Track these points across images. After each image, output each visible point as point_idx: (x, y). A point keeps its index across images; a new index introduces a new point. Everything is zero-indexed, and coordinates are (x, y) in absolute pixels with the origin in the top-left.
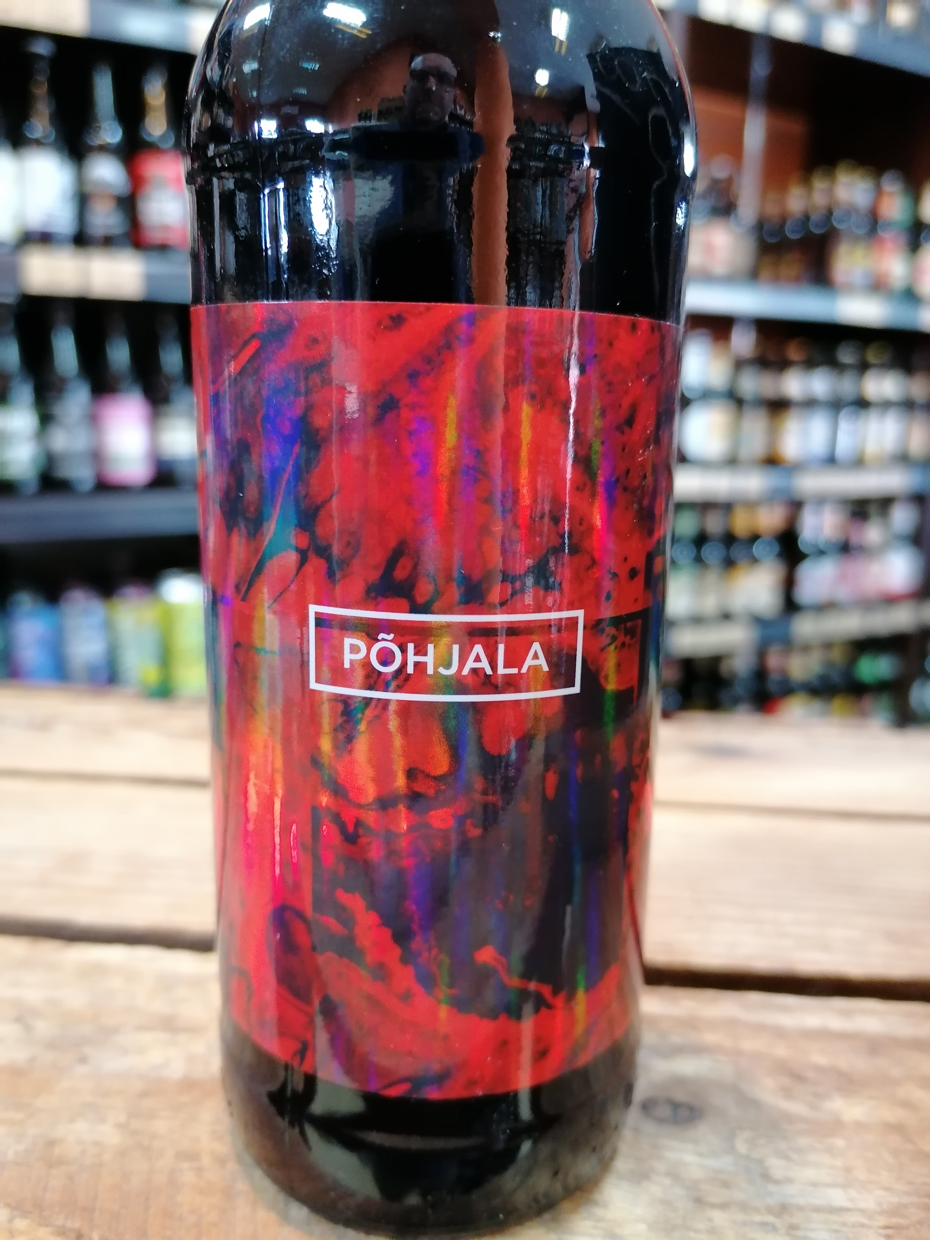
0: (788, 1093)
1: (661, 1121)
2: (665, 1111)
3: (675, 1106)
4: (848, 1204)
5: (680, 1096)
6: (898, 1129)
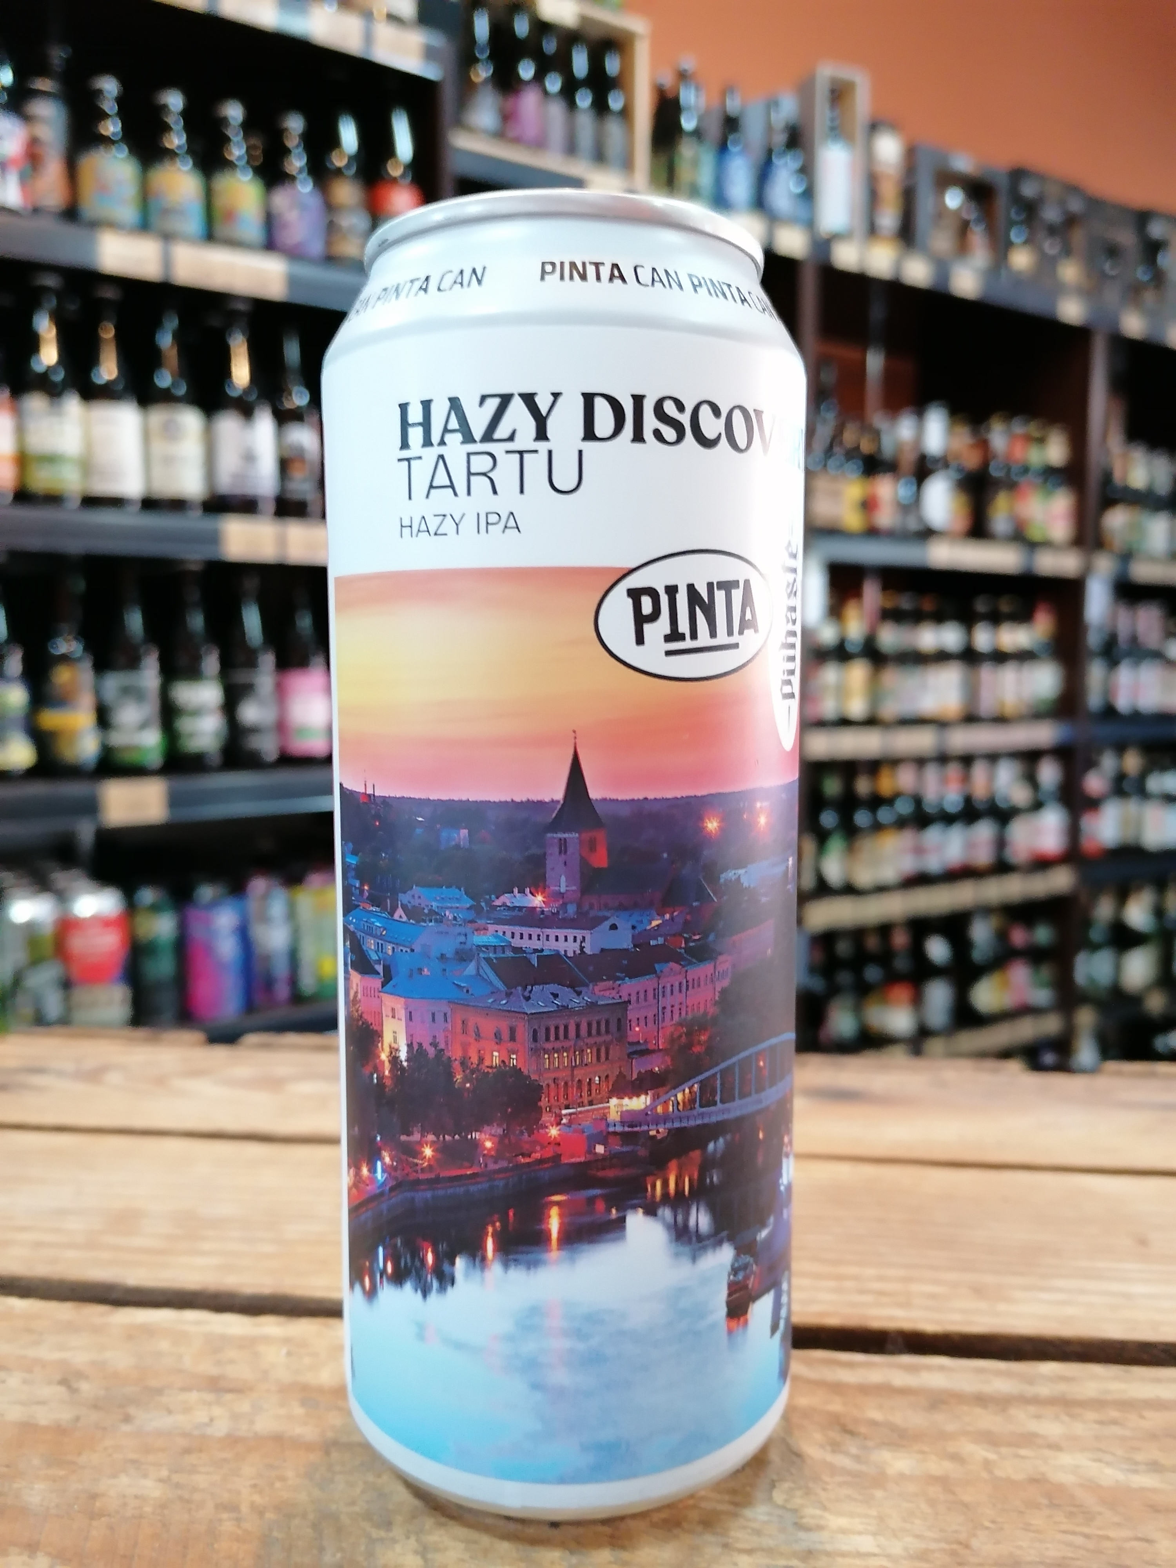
0: (834, 1447)
4: (876, 1550)
6: (942, 1480)
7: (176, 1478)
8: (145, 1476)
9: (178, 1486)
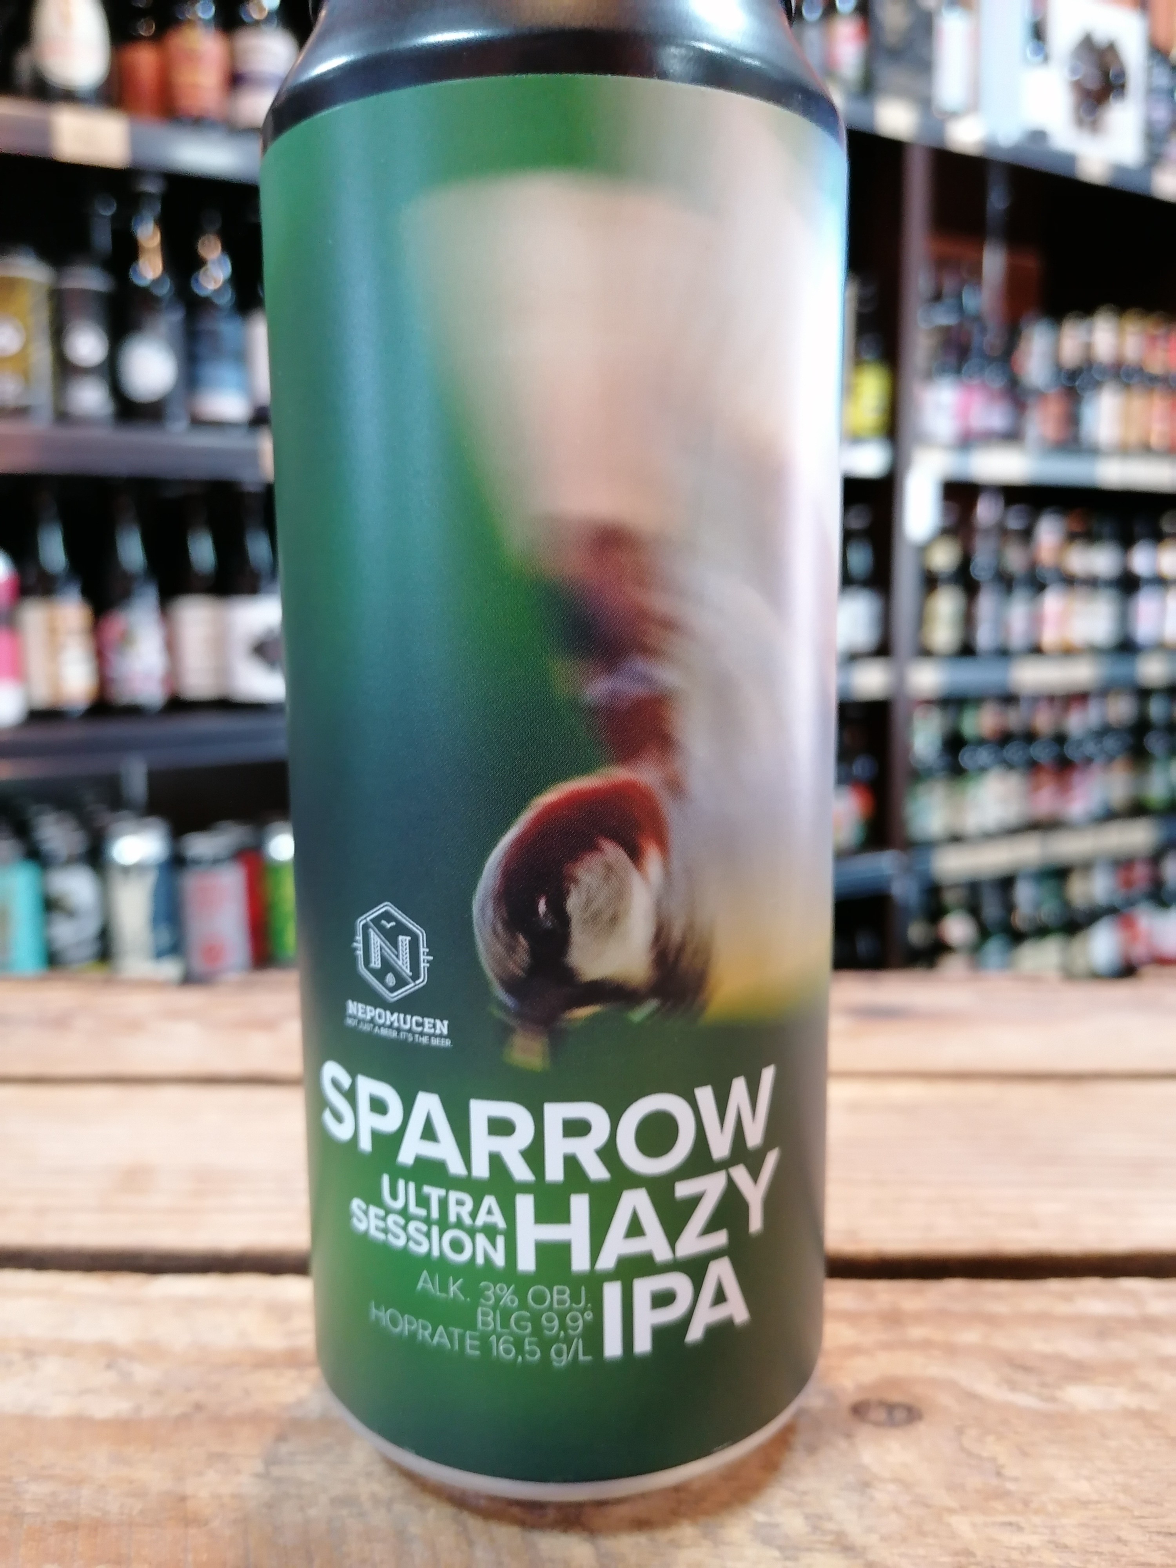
0: (1013, 1386)
1: (878, 1424)
2: (880, 1415)
3: (891, 1408)
4: (1095, 1497)
5: (895, 1397)
6: (1139, 1414)
7: (276, 1471)
8: (238, 1472)
9: (278, 1480)
